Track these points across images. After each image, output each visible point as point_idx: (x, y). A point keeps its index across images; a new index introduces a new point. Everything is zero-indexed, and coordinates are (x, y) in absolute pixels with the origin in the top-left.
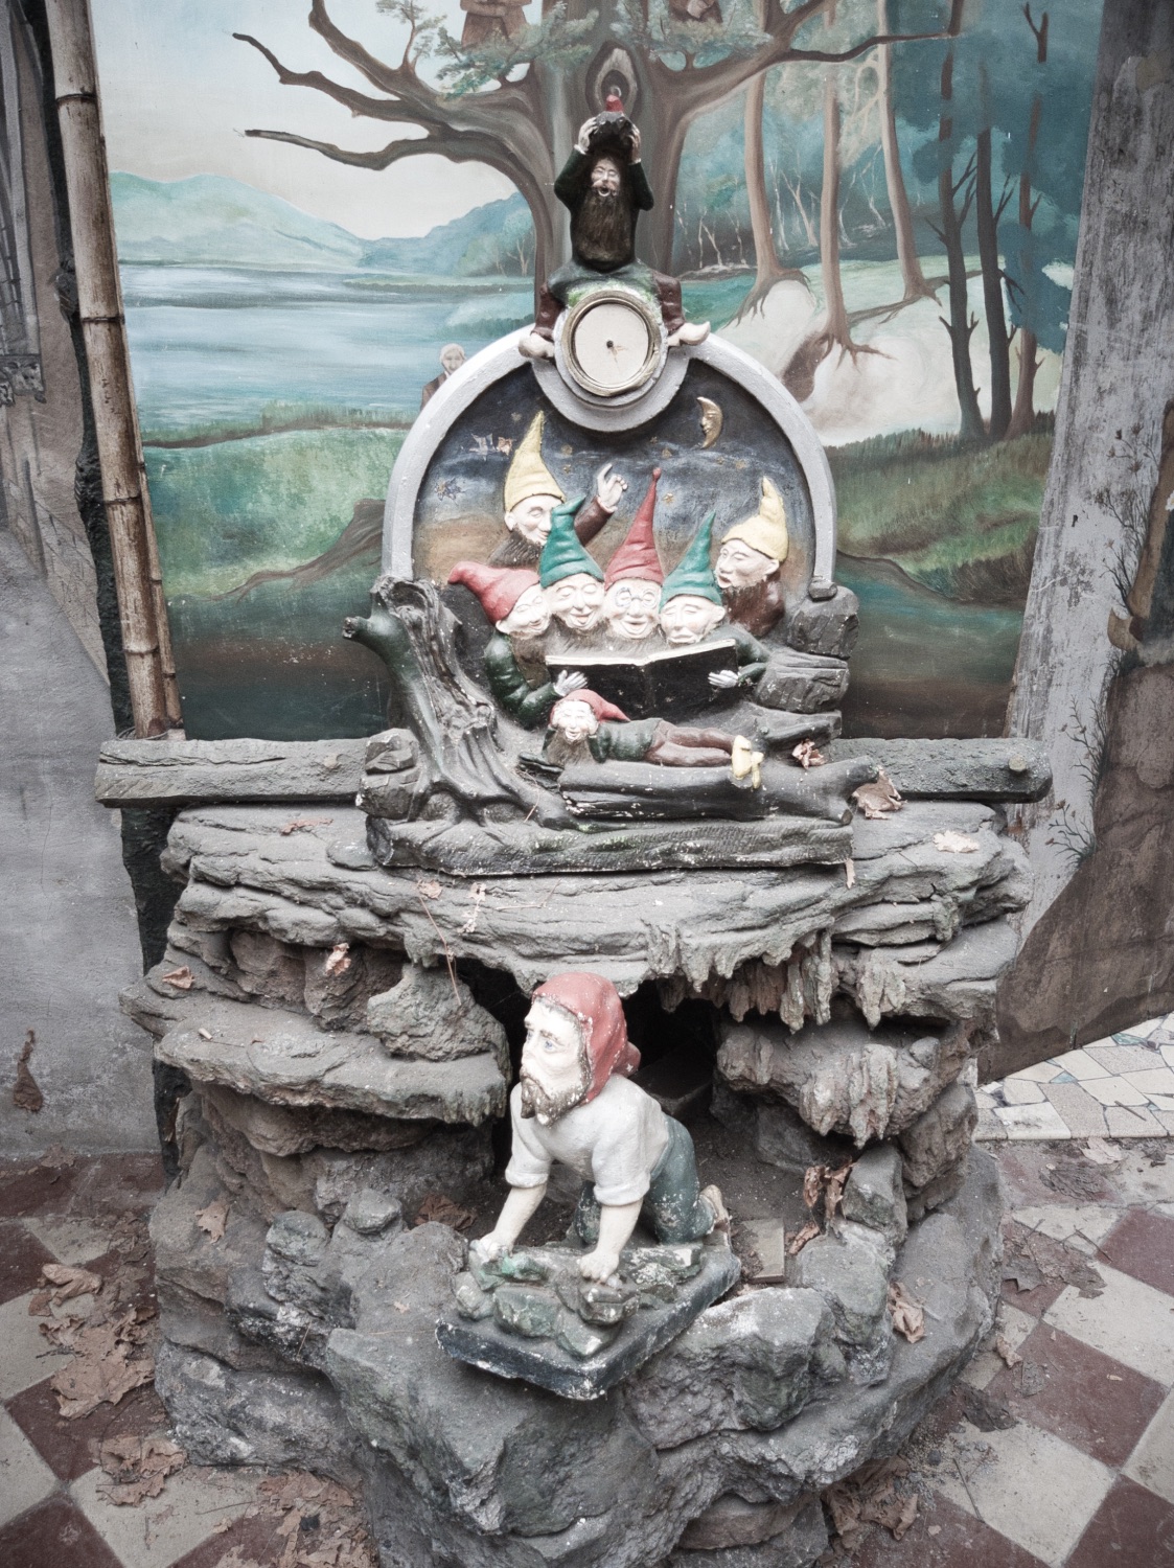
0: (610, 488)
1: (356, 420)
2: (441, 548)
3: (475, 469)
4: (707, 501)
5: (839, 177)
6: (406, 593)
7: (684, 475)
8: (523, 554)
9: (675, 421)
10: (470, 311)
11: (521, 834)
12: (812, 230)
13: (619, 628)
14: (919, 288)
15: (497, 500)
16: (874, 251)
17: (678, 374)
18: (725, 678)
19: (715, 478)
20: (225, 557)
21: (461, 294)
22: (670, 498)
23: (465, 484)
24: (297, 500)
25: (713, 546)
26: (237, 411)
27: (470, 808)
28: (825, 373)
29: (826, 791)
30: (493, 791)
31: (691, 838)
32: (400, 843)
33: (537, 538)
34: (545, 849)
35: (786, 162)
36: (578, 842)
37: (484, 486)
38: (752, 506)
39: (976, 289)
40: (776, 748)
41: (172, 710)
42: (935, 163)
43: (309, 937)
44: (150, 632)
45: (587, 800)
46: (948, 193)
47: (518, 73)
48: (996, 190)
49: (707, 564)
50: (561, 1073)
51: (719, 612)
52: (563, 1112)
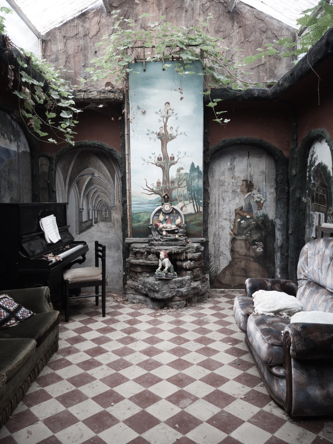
0: (167, 217)
1: (148, 212)
2: (154, 221)
3: (157, 216)
4: (174, 218)
5: (184, 195)
6: (152, 225)
7: (173, 216)
8: (161, 222)
9: (172, 212)
10: (157, 204)
11: (160, 242)
12: (182, 199)
13: (168, 227)
14: (190, 202)
15: (159, 218)
16: (187, 200)
17: (172, 209)
18: (176, 231)
19: (175, 216)
20: (137, 223)
21: (156, 203)
22: (172, 218)
23: (156, 217)
24: (143, 218)
25: (175, 221)
26: (139, 212)
27: (156, 240)
28: (184, 208)
29: (184, 239)
30: (158, 239)
31: (173, 243)
32: (151, 243)
33: (162, 221)
34: (162, 243)
35: (180, 194)
36: (165, 243)
37: (158, 217)
38: (178, 218)
39: (195, 203)
40: (180, 236)
41: (131, 235)
42: (191, 194)
43: (143, 252)
44: (130, 229)
45: (165, 240)
46: (192, 196)
47: (160, 189)
48: (195, 196)
49: (175, 223)
50: (163, 256)
51: (176, 226)
52: (163, 259)
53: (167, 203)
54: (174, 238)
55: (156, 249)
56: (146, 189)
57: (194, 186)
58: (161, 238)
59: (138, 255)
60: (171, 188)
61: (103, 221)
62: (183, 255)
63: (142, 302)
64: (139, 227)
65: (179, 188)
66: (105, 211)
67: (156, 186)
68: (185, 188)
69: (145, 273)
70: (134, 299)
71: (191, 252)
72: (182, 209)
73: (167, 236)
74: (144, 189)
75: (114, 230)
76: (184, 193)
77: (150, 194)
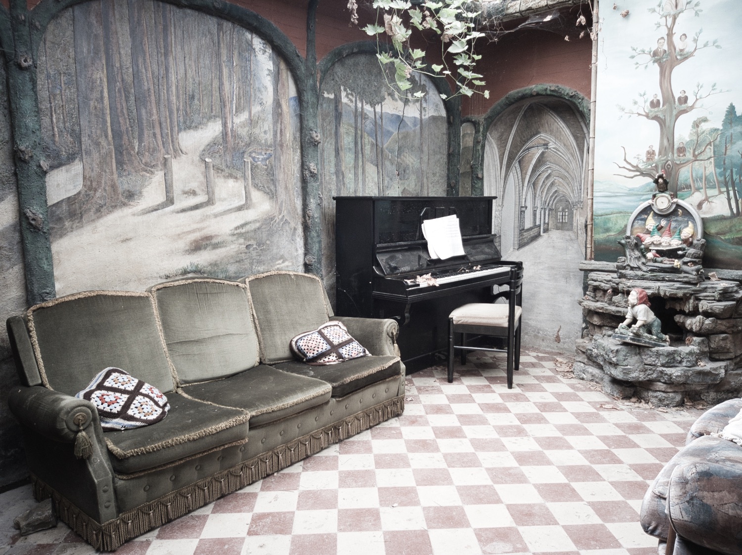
0: (663, 223)
1: (626, 212)
2: (635, 231)
3: (642, 220)
4: (679, 225)
5: (706, 177)
6: (628, 238)
7: (676, 221)
8: (648, 232)
9: (674, 213)
10: (644, 197)
11: (640, 273)
12: (701, 184)
13: (663, 244)
14: (721, 192)
15: (645, 224)
16: (713, 187)
17: (674, 206)
18: (680, 252)
19: (681, 221)
20: (604, 233)
21: (643, 195)
22: (673, 224)
23: (639, 221)
24: (615, 224)
25: (680, 232)
26: (608, 211)
27: (632, 268)
28: (704, 206)
29: (693, 270)
30: (636, 266)
31: (668, 276)
32: (620, 273)
33: (651, 230)
34: (643, 275)
35: (697, 175)
36: (648, 275)
37: (643, 222)
38: (687, 226)
39: (731, 193)
40: (685, 263)
41: (593, 257)
42: (723, 174)
43: (606, 288)
44: (591, 244)
45: (650, 268)
46: (725, 178)
47: (654, 165)
48: (734, 178)
49: (679, 235)
50: (634, 299)
51: (680, 242)
52: (633, 306)
53: (663, 194)
54: (670, 266)
55: (629, 284)
56: (624, 168)
57: (732, 157)
58: (643, 264)
59: (599, 294)
60: (678, 162)
61: (558, 228)
62: (689, 303)
63: (597, 380)
64: (607, 241)
65: (697, 162)
66: (563, 210)
67: (645, 159)
68: (709, 161)
69: (607, 328)
70: (584, 371)
71: (708, 298)
72: (700, 206)
73: (655, 261)
74: (620, 167)
75: (576, 246)
76: (708, 172)
77: (632, 176)
